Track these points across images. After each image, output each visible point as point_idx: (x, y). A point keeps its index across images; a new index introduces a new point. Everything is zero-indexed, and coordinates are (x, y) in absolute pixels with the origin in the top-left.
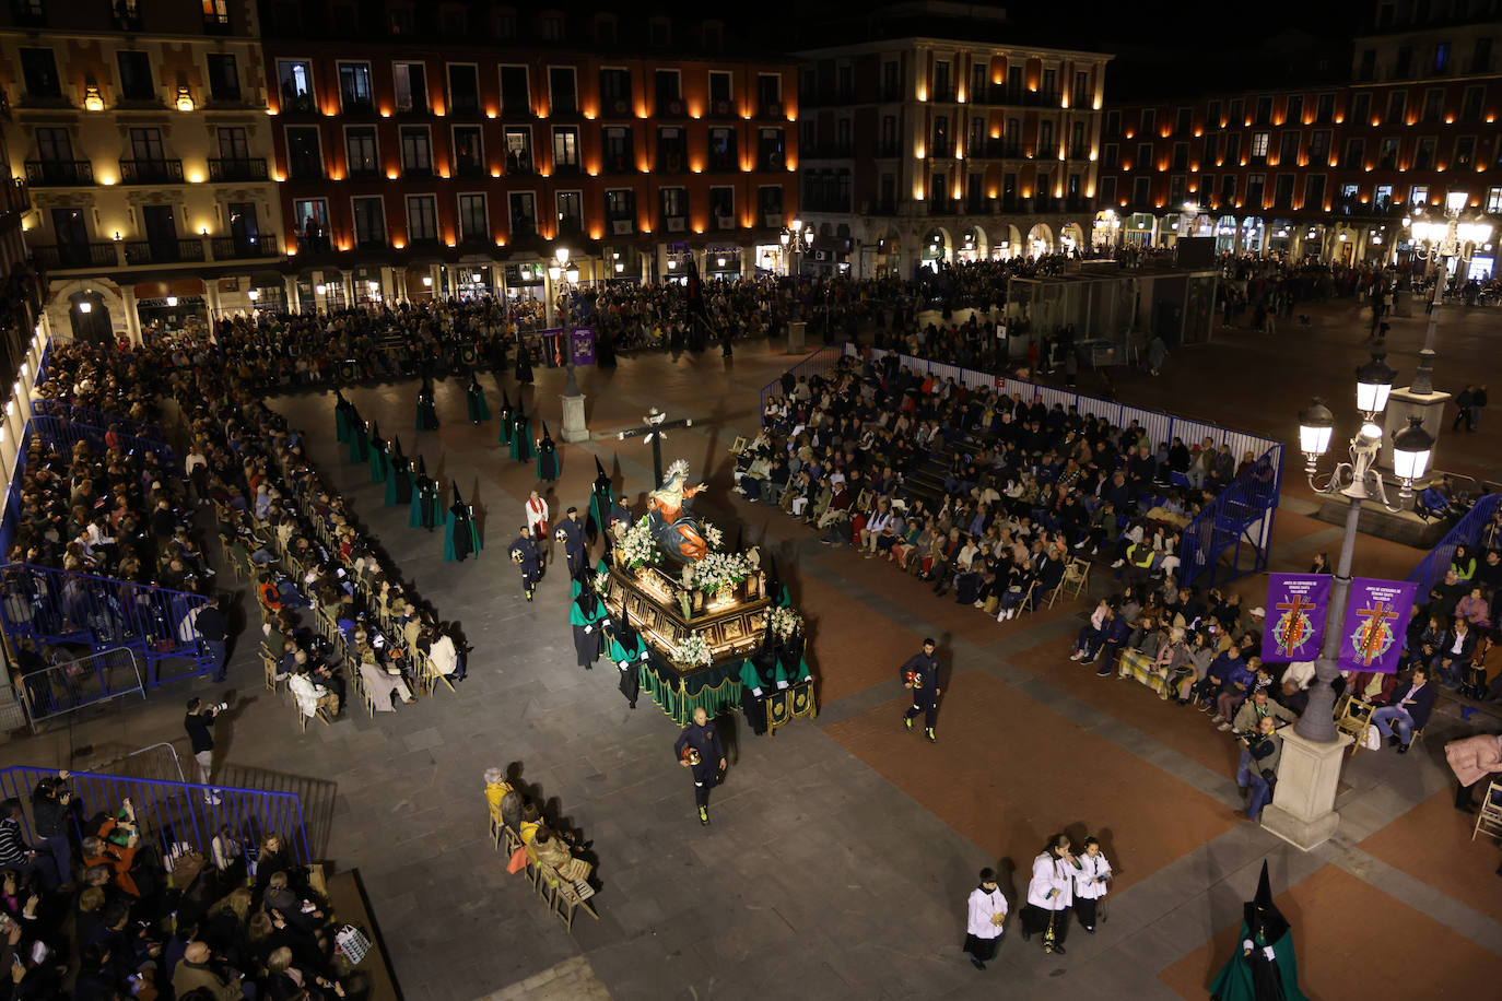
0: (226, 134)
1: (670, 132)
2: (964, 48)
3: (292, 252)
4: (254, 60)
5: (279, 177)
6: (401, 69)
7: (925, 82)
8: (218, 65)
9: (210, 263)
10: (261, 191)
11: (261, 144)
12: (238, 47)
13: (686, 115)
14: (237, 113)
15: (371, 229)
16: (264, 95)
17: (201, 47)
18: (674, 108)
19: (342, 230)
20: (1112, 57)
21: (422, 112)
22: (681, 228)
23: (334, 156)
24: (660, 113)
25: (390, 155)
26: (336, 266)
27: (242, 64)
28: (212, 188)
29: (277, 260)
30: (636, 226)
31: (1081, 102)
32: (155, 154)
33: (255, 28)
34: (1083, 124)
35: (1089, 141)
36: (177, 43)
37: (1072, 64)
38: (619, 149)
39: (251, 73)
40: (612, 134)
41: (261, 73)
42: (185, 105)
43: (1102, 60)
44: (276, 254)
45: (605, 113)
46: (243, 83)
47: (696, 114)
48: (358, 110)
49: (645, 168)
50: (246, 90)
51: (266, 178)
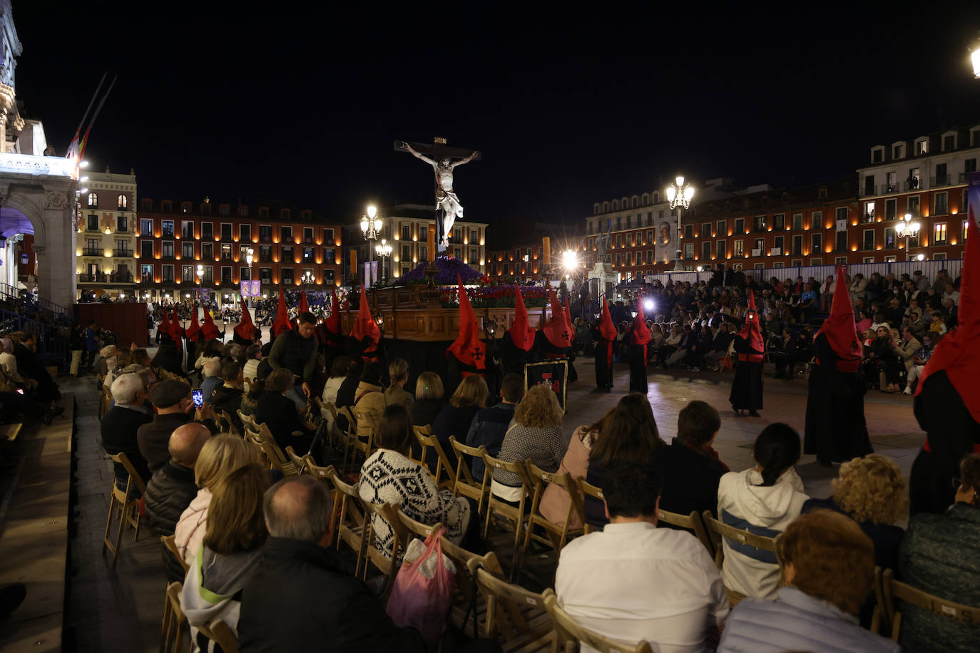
0: (120, 242)
1: (288, 248)
2: (415, 221)
3: (138, 282)
4: (133, 219)
5: (137, 257)
6: (185, 223)
7: (398, 233)
8: (121, 220)
9: (109, 283)
10: (130, 261)
11: (132, 246)
12: (128, 215)
13: (293, 242)
14: (125, 235)
15: (169, 276)
16: (135, 230)
17: (116, 215)
18: (289, 240)
19: (158, 276)
20: (487, 225)
21: (191, 237)
22: (290, 282)
23: (157, 251)
24: (283, 241)
25: (178, 251)
26: (154, 288)
27: (129, 219)
28: (113, 259)
29: (132, 284)
30: (271, 281)
31: (474, 242)
32: (95, 247)
33: (135, 209)
34: (476, 251)
35: (479, 256)
36: (108, 213)
37: (468, 227)
38: (267, 253)
39: (132, 223)
40: (265, 248)
41: (135, 223)
42: (108, 232)
43: (483, 226)
44: (133, 282)
45: (261, 240)
46: (129, 226)
47: (298, 242)
48: (168, 236)
49: (276, 261)
50: (129, 228)
51: (132, 256)
